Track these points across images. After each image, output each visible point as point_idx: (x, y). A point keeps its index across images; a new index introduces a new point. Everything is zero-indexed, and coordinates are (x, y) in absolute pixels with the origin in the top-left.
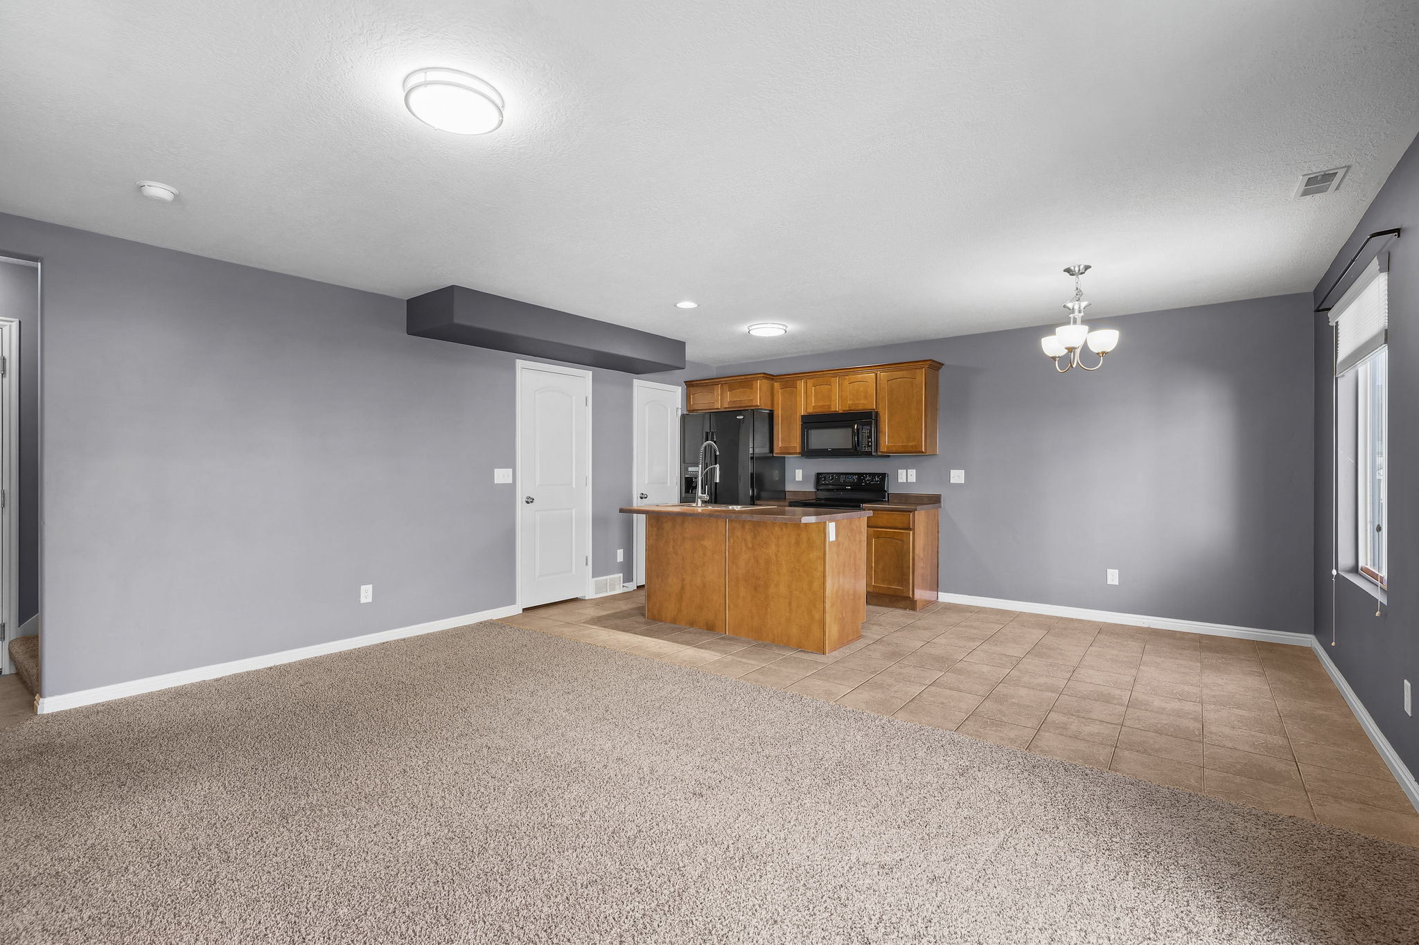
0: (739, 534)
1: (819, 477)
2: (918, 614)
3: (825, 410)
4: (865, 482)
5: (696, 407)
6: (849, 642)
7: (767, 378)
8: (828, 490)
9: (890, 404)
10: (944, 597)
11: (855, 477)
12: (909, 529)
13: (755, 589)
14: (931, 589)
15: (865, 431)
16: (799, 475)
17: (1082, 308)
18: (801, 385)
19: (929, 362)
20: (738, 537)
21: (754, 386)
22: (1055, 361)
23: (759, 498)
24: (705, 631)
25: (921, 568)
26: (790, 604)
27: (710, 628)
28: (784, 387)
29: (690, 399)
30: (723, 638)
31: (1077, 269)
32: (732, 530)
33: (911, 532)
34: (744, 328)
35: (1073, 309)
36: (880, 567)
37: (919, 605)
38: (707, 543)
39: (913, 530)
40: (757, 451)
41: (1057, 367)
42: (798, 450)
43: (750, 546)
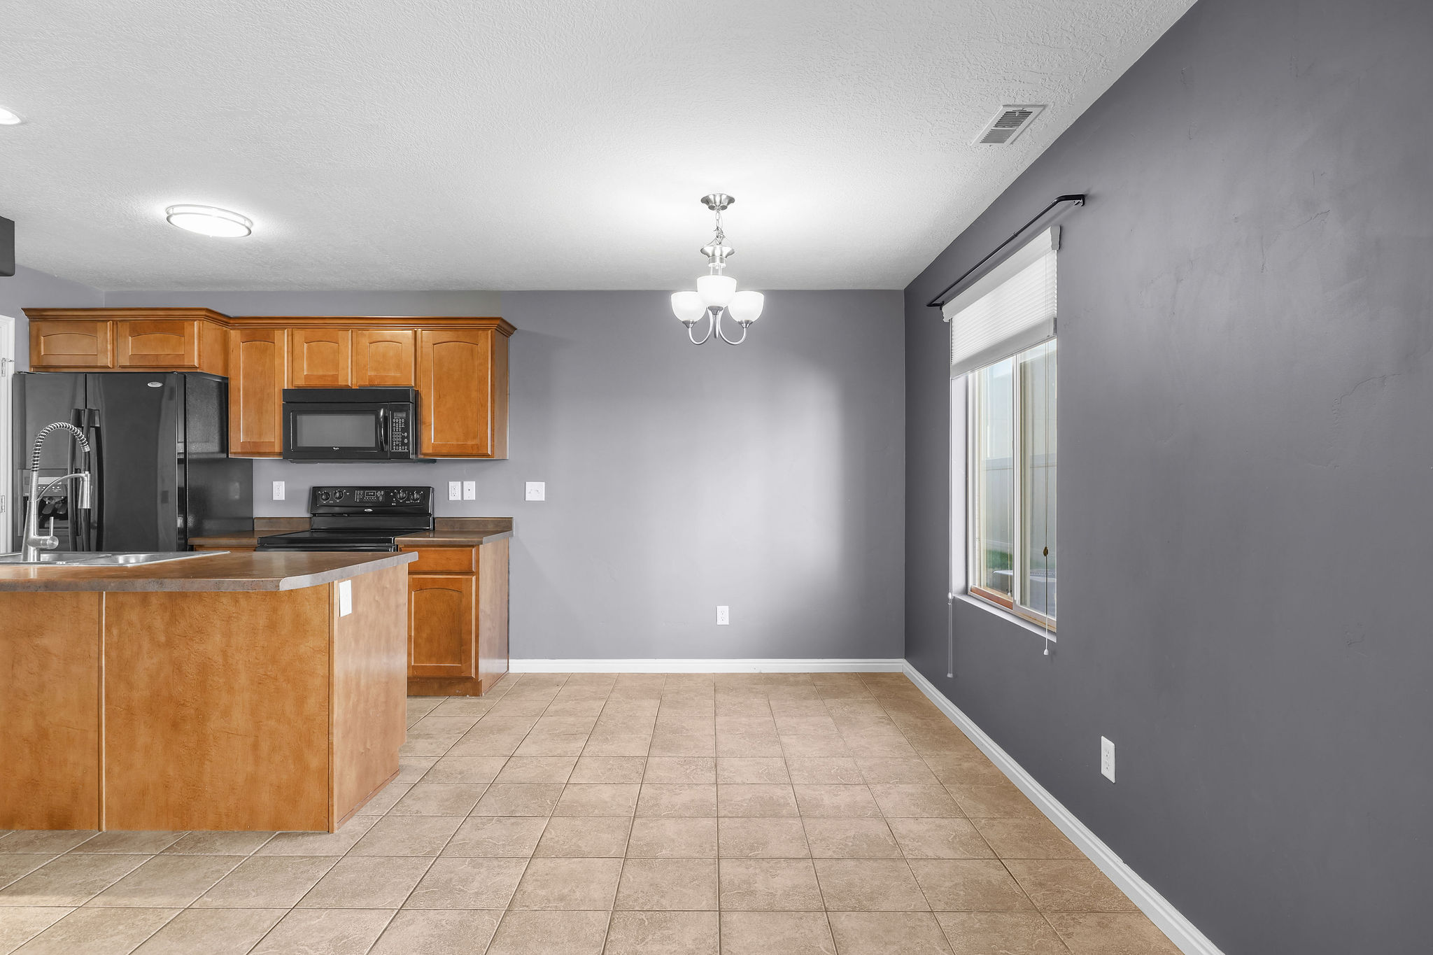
0: (133, 615)
1: (316, 493)
2: (483, 701)
3: (327, 383)
4: (397, 502)
5: (54, 361)
6: (377, 789)
7: (214, 320)
8: (334, 515)
9: (439, 380)
10: (519, 666)
11: (380, 494)
12: (470, 572)
13: (175, 725)
14: (500, 657)
15: (399, 418)
16: (279, 490)
17: (724, 255)
18: (283, 338)
19: (498, 322)
20: (130, 624)
21: (187, 331)
22: (688, 327)
23: (198, 531)
24: (47, 833)
25: (487, 629)
26: (255, 746)
27: (59, 822)
28: (250, 339)
29: (38, 344)
30: (92, 845)
31: (718, 200)
32: (117, 612)
33: (474, 578)
34: (156, 209)
35: (713, 255)
36: (424, 635)
37: (484, 686)
38: (52, 642)
39: (477, 574)
40: (194, 448)
41: (691, 338)
42: (277, 449)
43: (163, 639)
